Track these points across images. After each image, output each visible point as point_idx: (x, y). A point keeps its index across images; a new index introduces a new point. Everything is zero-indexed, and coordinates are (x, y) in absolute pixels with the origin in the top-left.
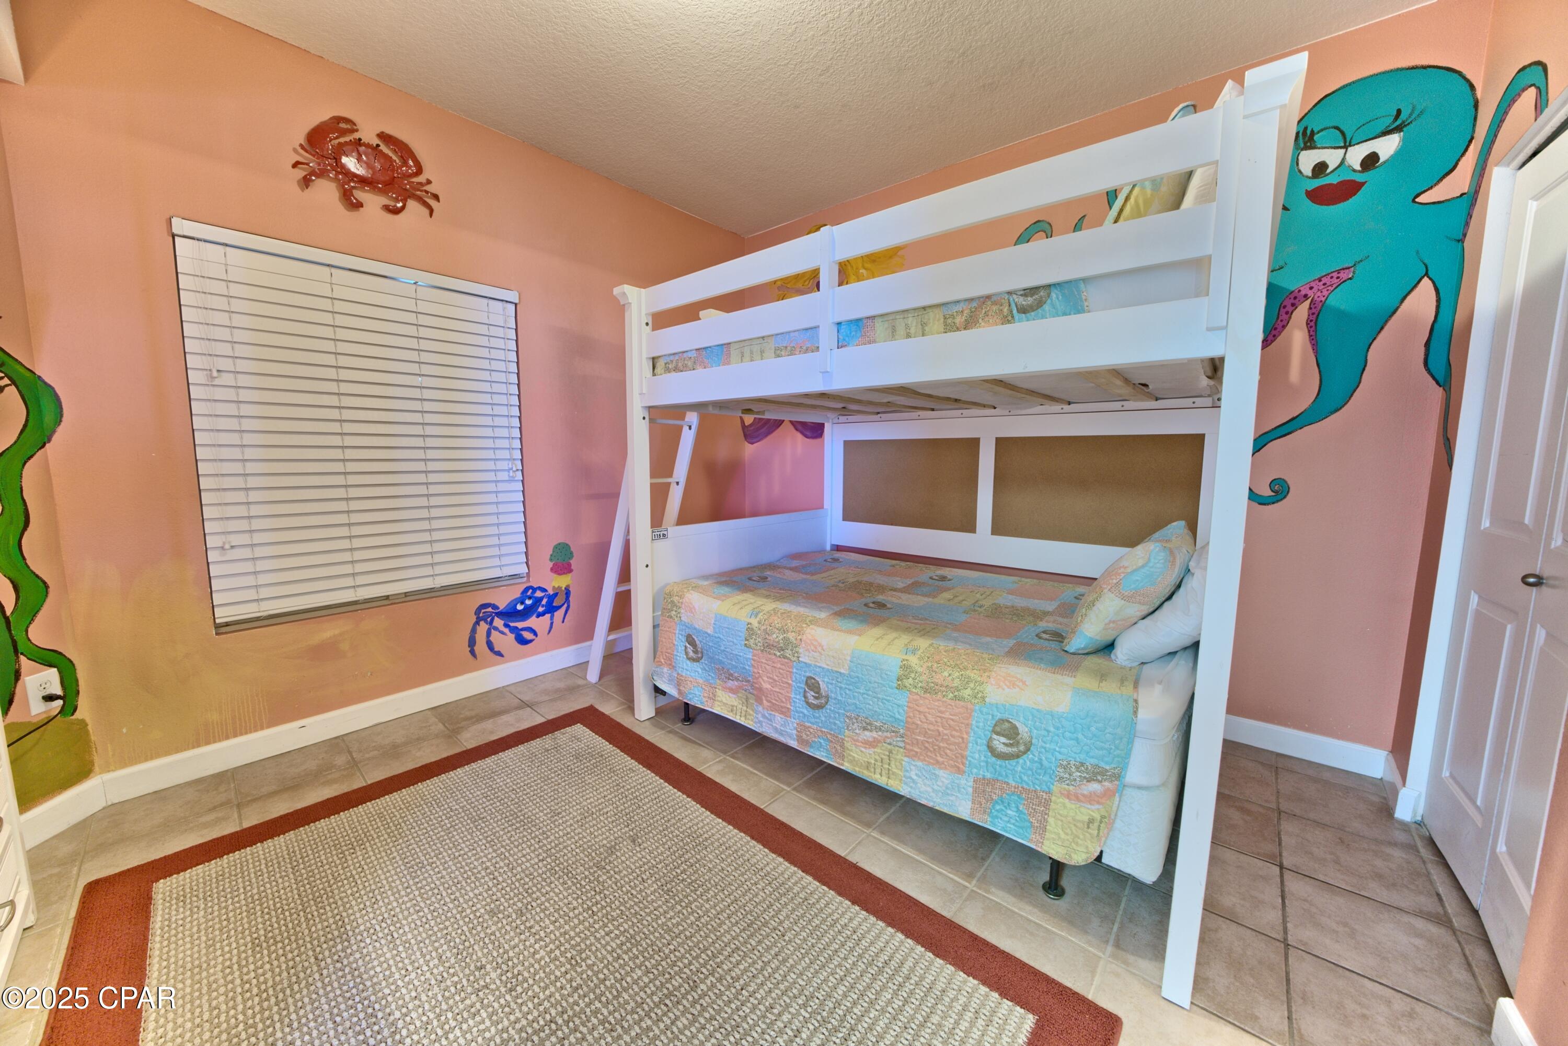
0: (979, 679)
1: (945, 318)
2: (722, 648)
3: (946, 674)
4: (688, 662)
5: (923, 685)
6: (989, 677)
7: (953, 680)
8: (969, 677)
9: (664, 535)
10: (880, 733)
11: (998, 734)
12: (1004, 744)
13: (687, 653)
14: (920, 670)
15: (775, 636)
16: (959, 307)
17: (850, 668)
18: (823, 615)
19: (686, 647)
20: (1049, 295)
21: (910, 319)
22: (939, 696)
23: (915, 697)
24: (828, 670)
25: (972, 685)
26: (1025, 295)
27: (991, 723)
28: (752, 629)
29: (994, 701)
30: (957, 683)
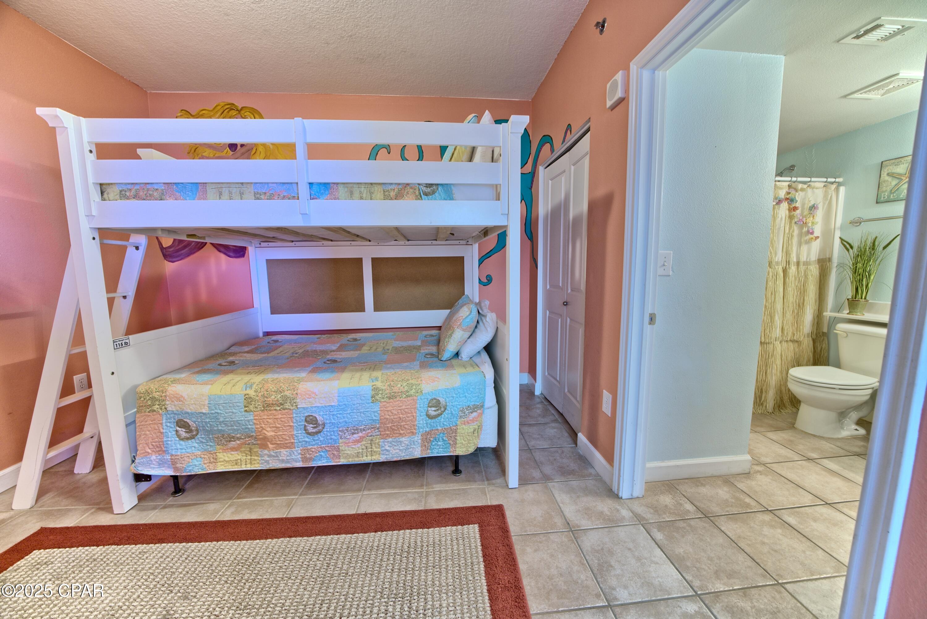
0: (417, 383)
1: (384, 192)
2: (221, 420)
3: (399, 386)
4: (182, 442)
5: (388, 395)
6: (421, 380)
7: (404, 387)
8: (412, 384)
9: (126, 343)
10: (364, 432)
11: (431, 407)
12: (434, 411)
13: (178, 436)
14: (384, 388)
15: (273, 397)
16: (392, 187)
17: (338, 401)
18: (303, 375)
19: (177, 431)
20: (438, 189)
21: (363, 189)
22: (398, 398)
23: (384, 404)
24: (322, 407)
25: (414, 387)
26: (427, 187)
27: (427, 402)
28: (250, 398)
29: (427, 392)
30: (406, 388)
